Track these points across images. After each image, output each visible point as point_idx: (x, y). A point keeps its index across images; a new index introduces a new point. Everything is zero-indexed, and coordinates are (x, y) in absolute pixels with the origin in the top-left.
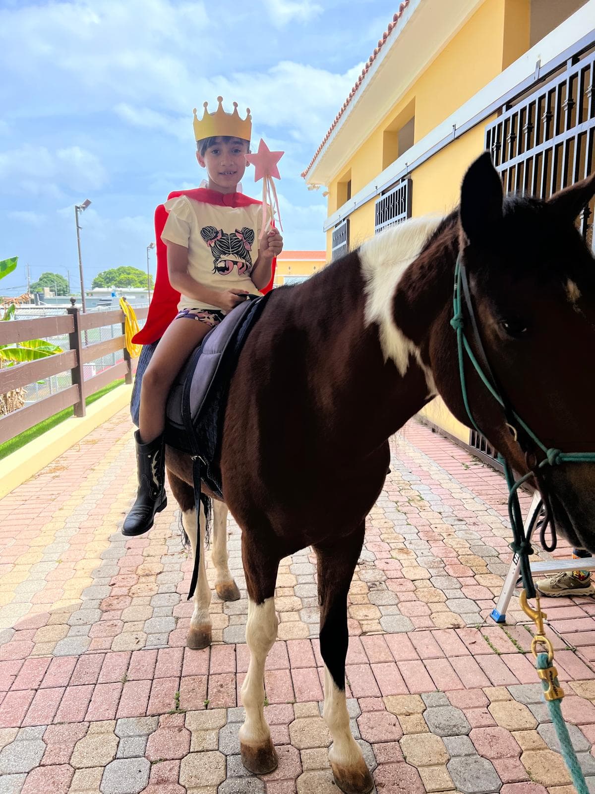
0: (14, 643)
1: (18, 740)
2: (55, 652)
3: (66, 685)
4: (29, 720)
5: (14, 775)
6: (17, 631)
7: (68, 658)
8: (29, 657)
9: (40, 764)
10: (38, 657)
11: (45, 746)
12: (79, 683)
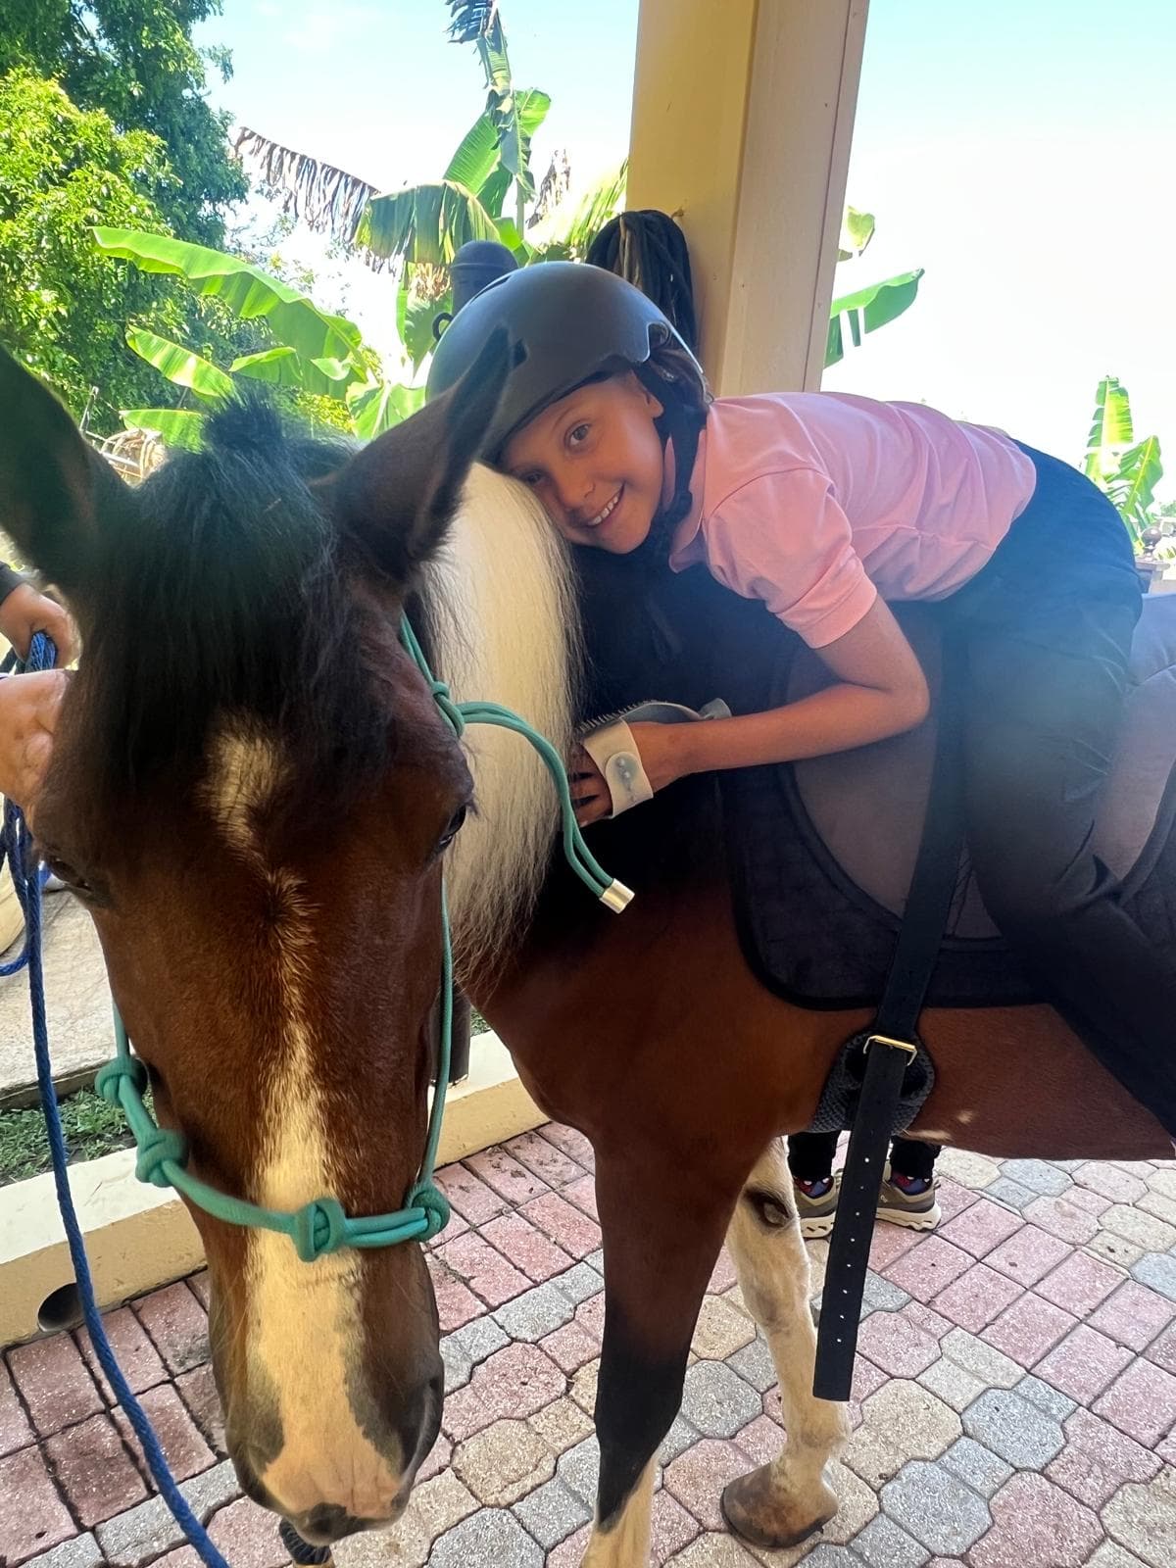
0: (1065, 1204)
1: (1016, 1393)
2: (1136, 1269)
3: (1138, 1350)
4: (1050, 1370)
5: (992, 1455)
6: (1076, 1184)
7: (1159, 1299)
8: (1084, 1248)
9: (1043, 1469)
10: (1099, 1258)
11: (1063, 1441)
12: (1166, 1366)
